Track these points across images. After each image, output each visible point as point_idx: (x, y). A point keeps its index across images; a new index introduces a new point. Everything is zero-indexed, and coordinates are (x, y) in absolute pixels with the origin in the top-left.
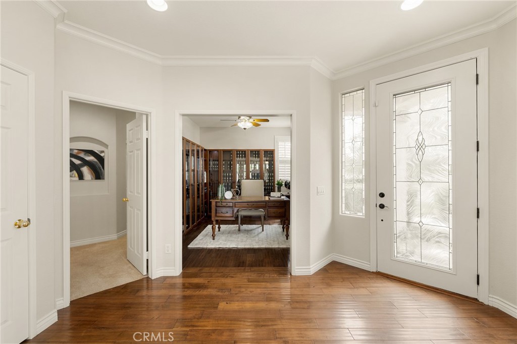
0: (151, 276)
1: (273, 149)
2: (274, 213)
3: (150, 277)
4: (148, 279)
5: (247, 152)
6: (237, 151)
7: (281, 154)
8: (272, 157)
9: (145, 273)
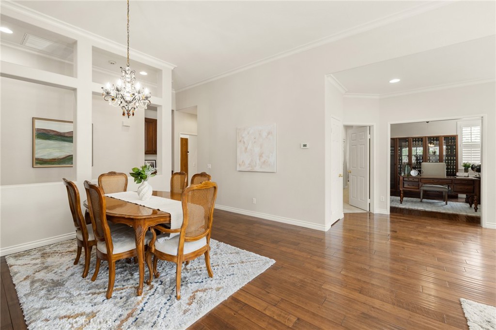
0: (373, 210)
1: (455, 134)
2: (461, 189)
3: (372, 212)
4: (370, 214)
5: (424, 139)
6: (413, 138)
7: (466, 139)
8: (454, 142)
9: (368, 210)
